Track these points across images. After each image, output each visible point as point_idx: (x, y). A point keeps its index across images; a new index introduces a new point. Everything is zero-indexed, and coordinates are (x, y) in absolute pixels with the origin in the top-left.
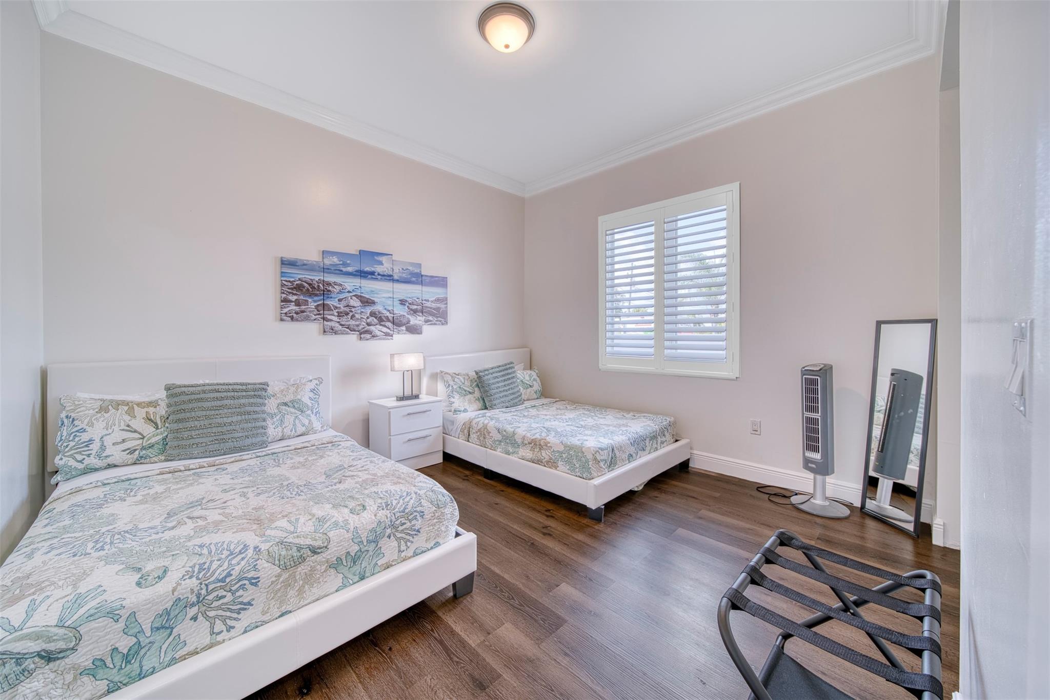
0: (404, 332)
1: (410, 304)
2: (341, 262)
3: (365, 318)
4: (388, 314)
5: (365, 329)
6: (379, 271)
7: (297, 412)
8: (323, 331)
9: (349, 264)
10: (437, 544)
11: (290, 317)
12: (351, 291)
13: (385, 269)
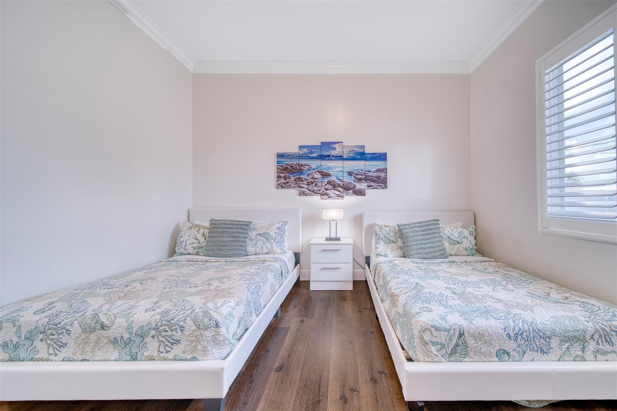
0: (351, 194)
1: (356, 174)
2: (309, 151)
3: (324, 185)
4: (339, 182)
5: (324, 192)
6: (333, 154)
7: (265, 240)
8: (299, 194)
9: (314, 152)
10: (194, 359)
11: (281, 186)
12: (315, 168)
13: (338, 152)
